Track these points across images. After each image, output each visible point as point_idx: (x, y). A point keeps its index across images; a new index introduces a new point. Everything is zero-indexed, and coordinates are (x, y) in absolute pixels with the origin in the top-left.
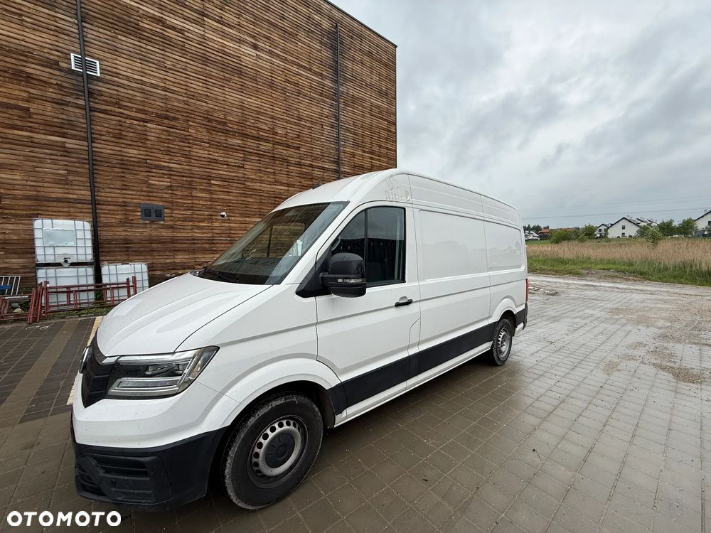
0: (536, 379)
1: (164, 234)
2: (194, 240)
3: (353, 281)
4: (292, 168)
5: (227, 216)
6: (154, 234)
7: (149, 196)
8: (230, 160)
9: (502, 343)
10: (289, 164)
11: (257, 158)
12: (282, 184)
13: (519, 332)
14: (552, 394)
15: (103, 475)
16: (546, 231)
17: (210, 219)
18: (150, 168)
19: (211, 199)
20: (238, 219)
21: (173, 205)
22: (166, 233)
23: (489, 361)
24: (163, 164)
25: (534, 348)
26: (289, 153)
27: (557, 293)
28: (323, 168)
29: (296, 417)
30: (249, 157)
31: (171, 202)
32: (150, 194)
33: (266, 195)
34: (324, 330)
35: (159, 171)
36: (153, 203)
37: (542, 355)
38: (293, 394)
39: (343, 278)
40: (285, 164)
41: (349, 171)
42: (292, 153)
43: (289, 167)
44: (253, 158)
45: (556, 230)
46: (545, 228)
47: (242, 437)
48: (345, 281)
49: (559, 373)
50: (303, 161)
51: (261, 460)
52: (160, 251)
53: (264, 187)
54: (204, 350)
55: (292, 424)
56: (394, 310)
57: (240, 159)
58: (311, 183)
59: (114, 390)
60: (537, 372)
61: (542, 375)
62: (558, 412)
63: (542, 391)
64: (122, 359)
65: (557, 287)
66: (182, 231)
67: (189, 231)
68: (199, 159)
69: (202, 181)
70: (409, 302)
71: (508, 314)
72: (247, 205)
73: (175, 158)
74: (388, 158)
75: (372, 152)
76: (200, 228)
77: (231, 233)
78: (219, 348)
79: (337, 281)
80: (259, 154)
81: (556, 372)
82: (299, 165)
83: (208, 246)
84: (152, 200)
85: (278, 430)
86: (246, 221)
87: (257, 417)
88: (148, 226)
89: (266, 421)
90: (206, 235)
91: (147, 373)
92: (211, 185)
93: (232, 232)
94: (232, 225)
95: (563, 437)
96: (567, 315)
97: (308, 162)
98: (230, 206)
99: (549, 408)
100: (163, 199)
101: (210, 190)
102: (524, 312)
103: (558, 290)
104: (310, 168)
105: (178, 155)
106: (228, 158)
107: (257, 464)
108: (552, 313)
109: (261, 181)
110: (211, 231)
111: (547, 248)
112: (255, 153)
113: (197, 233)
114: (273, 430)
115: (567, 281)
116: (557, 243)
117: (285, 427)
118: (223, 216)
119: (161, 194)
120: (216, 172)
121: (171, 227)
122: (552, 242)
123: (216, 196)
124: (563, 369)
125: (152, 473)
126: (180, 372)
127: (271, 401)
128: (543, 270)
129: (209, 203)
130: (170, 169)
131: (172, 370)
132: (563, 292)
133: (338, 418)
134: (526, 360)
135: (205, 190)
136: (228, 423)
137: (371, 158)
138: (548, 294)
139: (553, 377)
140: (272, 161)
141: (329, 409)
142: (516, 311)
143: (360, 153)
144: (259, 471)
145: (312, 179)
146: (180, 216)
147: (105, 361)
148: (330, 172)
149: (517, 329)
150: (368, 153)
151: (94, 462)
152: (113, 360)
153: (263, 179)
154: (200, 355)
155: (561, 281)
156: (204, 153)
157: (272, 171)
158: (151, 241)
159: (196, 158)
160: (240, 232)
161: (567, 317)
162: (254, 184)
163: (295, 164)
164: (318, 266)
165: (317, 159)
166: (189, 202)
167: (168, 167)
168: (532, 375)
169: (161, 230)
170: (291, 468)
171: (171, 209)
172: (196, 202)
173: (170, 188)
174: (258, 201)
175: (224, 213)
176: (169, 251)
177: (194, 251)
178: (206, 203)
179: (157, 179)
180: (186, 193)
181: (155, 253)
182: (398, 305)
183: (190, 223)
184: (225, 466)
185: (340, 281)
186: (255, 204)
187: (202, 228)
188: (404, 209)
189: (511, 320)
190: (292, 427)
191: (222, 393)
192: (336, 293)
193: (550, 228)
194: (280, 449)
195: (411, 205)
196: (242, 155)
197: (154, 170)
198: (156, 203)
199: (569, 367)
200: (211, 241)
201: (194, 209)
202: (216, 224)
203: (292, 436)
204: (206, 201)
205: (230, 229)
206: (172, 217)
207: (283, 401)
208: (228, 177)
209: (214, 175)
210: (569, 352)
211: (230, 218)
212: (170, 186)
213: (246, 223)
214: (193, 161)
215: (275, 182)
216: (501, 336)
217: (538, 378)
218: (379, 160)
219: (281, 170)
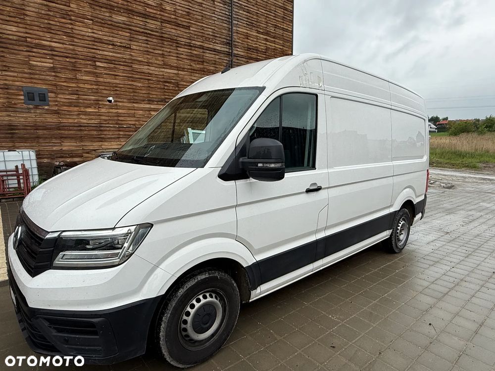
0: (432, 265)
1: (49, 120)
2: (81, 126)
3: (273, 165)
4: (182, 49)
5: (115, 101)
6: (39, 120)
7: (31, 78)
8: (115, 40)
9: (401, 231)
10: (178, 44)
11: (144, 38)
12: (171, 67)
13: (417, 221)
14: (447, 278)
15: (56, 334)
16: (445, 122)
17: (97, 104)
18: (31, 47)
19: (97, 83)
20: (126, 104)
21: (57, 89)
22: (52, 119)
23: (388, 248)
24: (44, 42)
25: (431, 238)
26: (179, 32)
27: (453, 186)
28: (215, 50)
29: (218, 290)
30: (135, 36)
31: (55, 85)
32: (32, 76)
33: (154, 79)
34: (243, 212)
35: (40, 51)
36: (36, 86)
37: (438, 244)
38: (215, 270)
39: (263, 163)
40: (175, 45)
41: (242, 54)
42: (181, 33)
43: (179, 49)
44: (140, 37)
45: (454, 122)
46: (444, 119)
47: (174, 305)
48: (265, 165)
49: (455, 260)
50: (193, 42)
51: (189, 326)
52: (46, 138)
53: (153, 70)
54: (140, 226)
55: (214, 297)
56: (305, 195)
57: (126, 38)
58: (202, 66)
59: (58, 261)
60: (432, 258)
61: (438, 262)
62: (453, 293)
63: (437, 275)
64: (64, 234)
65: (453, 180)
66: (68, 116)
67: (75, 117)
68: (83, 38)
69: (87, 62)
70: (318, 189)
71: (408, 204)
72: (135, 90)
73: (57, 37)
74: (284, 40)
75: (267, 34)
76: (86, 114)
77: (119, 120)
78: (152, 225)
79: (257, 166)
80: (146, 33)
81: (451, 259)
82: (190, 46)
83: (95, 133)
84: (35, 83)
85: (203, 301)
86: (134, 107)
87: (185, 289)
88: (32, 111)
89: (192, 293)
90: (93, 121)
91: (88, 247)
92: (96, 67)
93: (120, 118)
94: (120, 111)
95: (457, 314)
96: (461, 208)
97: (199, 43)
98: (116, 90)
99: (445, 290)
100: (47, 82)
101: (95, 73)
102: (423, 202)
103: (454, 183)
104: (201, 50)
105: (59, 33)
106: (112, 37)
107: (185, 330)
108: (447, 206)
109: (149, 64)
110: (97, 117)
111: (445, 141)
112: (142, 32)
113: (84, 120)
114: (198, 301)
115: (464, 175)
116: (456, 135)
117: (209, 299)
118: (110, 101)
119: (43, 77)
120: (101, 52)
121: (56, 112)
122: (451, 134)
123: (101, 80)
124: (458, 257)
125: (101, 332)
126: (120, 246)
127: (196, 275)
128: (441, 163)
129: (95, 87)
130: (52, 49)
131: (111, 244)
132: (458, 185)
133: (253, 293)
134: (421, 248)
135: (89, 72)
136: (163, 292)
137: (266, 40)
138: (444, 187)
139: (449, 263)
140: (160, 41)
141: (245, 285)
142: (416, 201)
143: (255, 34)
144: (188, 336)
145: (203, 62)
146: (65, 101)
147: (48, 236)
148: (222, 55)
149: (416, 219)
150: (262, 33)
151: (47, 324)
152: (56, 235)
153: (151, 61)
154: (137, 231)
155: (458, 174)
156: (87, 32)
157: (160, 52)
158: (36, 127)
159: (80, 37)
160: (128, 119)
161: (463, 209)
162: (142, 67)
163: (185, 45)
164: (238, 150)
165: (207, 40)
166: (74, 85)
167: (50, 46)
168: (429, 262)
169: (47, 116)
170: (213, 335)
171: (55, 93)
172: (81, 85)
173: (53, 69)
174: (146, 85)
175: (111, 98)
176: (56, 138)
177: (81, 139)
178: (92, 87)
179: (39, 59)
180: (70, 76)
181: (41, 140)
182: (308, 191)
183: (76, 109)
184: (160, 329)
185: (260, 165)
186: (143, 88)
187: (89, 114)
188: (317, 95)
189: (411, 210)
190: (214, 299)
191: (156, 266)
192: (255, 177)
193: (449, 119)
194: (204, 318)
195: (323, 92)
196: (128, 34)
197: (35, 50)
198: (39, 86)
199: (463, 255)
200: (99, 127)
201: (80, 93)
202: (103, 110)
203: (214, 307)
204: (91, 84)
205: (118, 115)
206: (56, 101)
207: (207, 275)
208: (114, 58)
209: (99, 56)
210: (464, 242)
211: (118, 103)
212: (53, 68)
213: (134, 109)
214: (76, 40)
215: (164, 64)
216: (400, 225)
217: (434, 264)
218: (274, 42)
219: (170, 52)
